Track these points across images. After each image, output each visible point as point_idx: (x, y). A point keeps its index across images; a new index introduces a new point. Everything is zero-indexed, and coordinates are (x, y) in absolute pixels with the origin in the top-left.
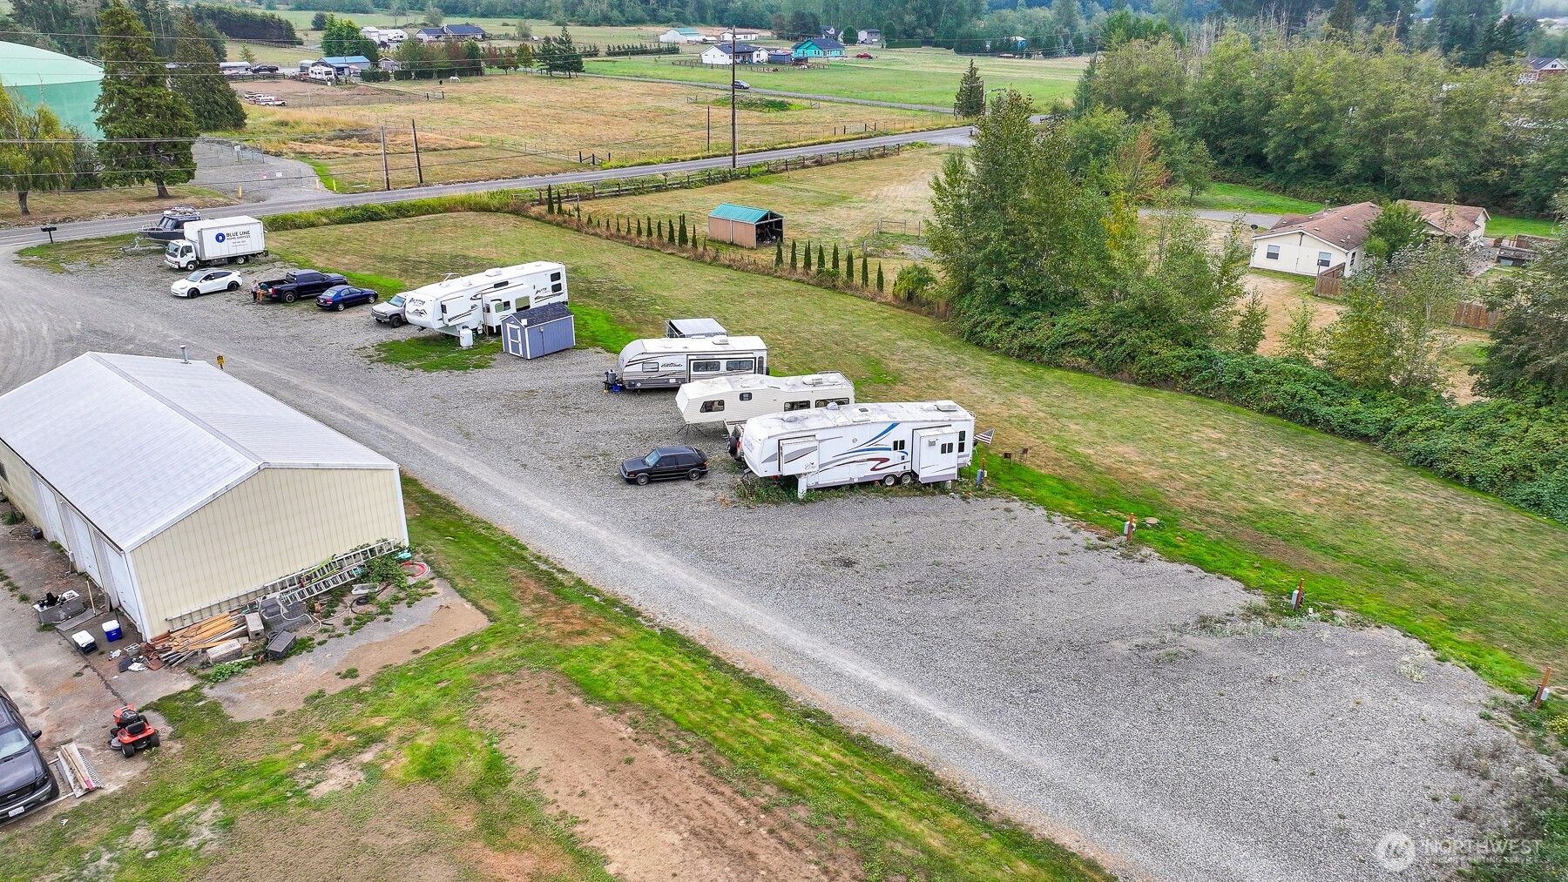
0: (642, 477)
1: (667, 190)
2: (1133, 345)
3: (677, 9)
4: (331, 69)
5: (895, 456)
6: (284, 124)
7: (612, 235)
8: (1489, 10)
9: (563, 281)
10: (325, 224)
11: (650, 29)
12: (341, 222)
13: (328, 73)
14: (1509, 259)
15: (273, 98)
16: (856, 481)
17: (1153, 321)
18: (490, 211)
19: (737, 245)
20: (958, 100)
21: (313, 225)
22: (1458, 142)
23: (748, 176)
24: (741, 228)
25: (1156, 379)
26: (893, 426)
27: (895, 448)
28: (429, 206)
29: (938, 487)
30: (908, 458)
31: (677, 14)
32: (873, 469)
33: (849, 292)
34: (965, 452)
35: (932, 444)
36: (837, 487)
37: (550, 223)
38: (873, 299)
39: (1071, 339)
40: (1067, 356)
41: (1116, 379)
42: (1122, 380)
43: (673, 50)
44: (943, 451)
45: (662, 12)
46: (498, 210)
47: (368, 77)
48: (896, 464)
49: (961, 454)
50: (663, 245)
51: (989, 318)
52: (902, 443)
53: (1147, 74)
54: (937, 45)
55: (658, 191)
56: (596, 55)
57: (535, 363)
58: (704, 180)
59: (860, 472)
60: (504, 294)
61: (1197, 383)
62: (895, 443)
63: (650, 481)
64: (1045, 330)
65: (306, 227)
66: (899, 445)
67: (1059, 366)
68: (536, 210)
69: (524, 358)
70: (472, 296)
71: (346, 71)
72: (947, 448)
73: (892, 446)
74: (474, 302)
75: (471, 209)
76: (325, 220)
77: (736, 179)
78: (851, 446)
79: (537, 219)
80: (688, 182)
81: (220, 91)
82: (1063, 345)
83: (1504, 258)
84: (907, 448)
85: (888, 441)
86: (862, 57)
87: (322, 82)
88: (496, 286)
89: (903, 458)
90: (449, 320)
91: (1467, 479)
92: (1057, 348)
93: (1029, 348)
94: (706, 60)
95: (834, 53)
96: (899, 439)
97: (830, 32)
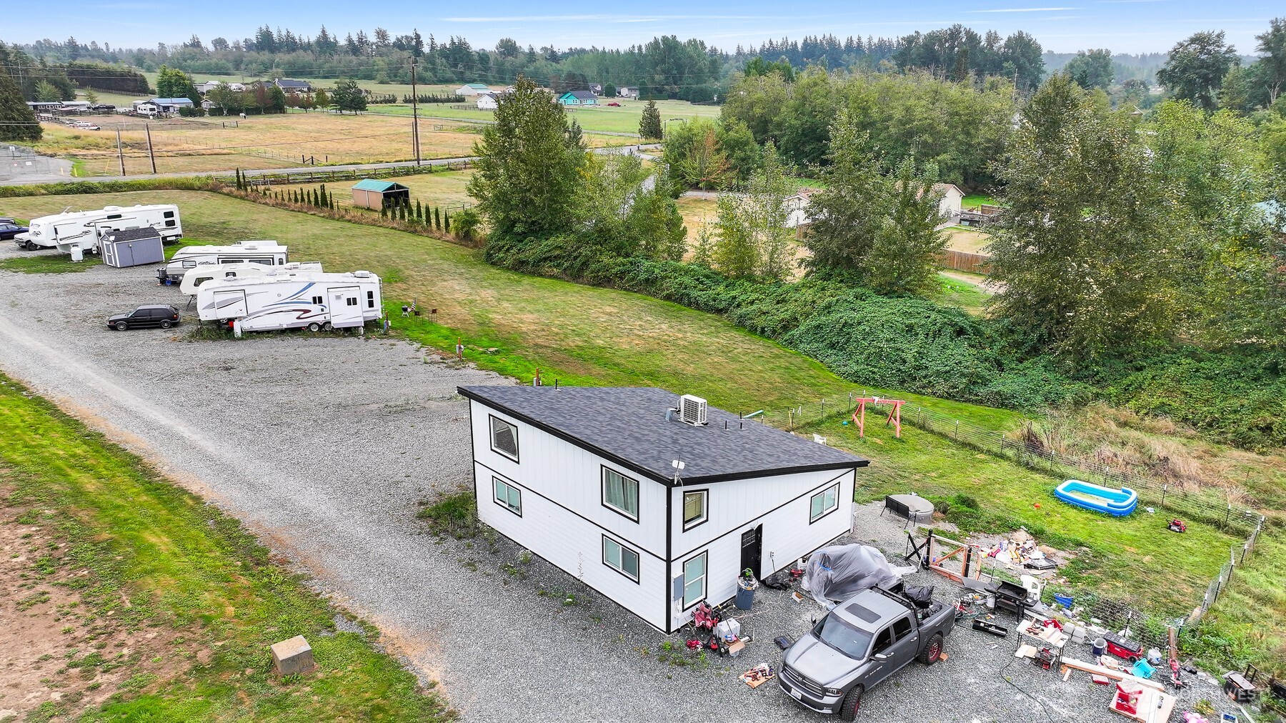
0: (121, 324)
1: (355, 179)
2: (586, 256)
3: (480, 72)
4: (155, 107)
5: (315, 309)
6: (77, 138)
7: (277, 204)
8: (1103, 73)
9: (176, 218)
10: (43, 194)
11: (451, 87)
12: (57, 193)
13: (151, 110)
14: (966, 220)
15: (89, 124)
16: (285, 326)
17: (606, 240)
18: (194, 189)
19: (372, 210)
20: (642, 126)
21: (31, 194)
22: (961, 143)
23: (430, 172)
24: (373, 197)
25: (602, 281)
26: (311, 285)
27: (315, 302)
28: (140, 184)
29: (349, 331)
30: (326, 311)
31: (481, 76)
32: (298, 318)
33: (425, 234)
34: (375, 308)
35: (338, 297)
36: (269, 332)
37: (236, 197)
38: (439, 239)
39: (548, 255)
40: (546, 268)
41: (577, 283)
42: (581, 283)
43: (460, 99)
44: (349, 304)
45: (468, 74)
46: (200, 189)
47: (185, 112)
48: (316, 315)
49: (371, 309)
50: (310, 209)
51: (501, 243)
52: (320, 299)
53: (760, 100)
54: (680, 99)
55: (346, 180)
56: (394, 102)
57: (122, 270)
58: (389, 173)
59: (288, 320)
60: (115, 224)
61: (628, 281)
62: (314, 298)
63: (128, 328)
64: (534, 249)
65: (24, 195)
66: (318, 300)
67: (541, 275)
68: (226, 190)
69: (116, 267)
70: (86, 223)
71: (171, 109)
72: (352, 302)
73: (311, 301)
74: (86, 229)
75: (178, 188)
76: (43, 191)
77: (419, 173)
78: (277, 300)
79: (228, 195)
80: (375, 174)
81: (18, 110)
82: (545, 259)
83: (964, 220)
84: (325, 302)
85: (308, 296)
86: (612, 105)
87: (146, 116)
88: (109, 217)
89: (322, 310)
90: (61, 240)
91: (759, 329)
92: (538, 262)
93: (522, 263)
94: (480, 106)
95: (589, 102)
96: (317, 296)
97: (597, 89)
